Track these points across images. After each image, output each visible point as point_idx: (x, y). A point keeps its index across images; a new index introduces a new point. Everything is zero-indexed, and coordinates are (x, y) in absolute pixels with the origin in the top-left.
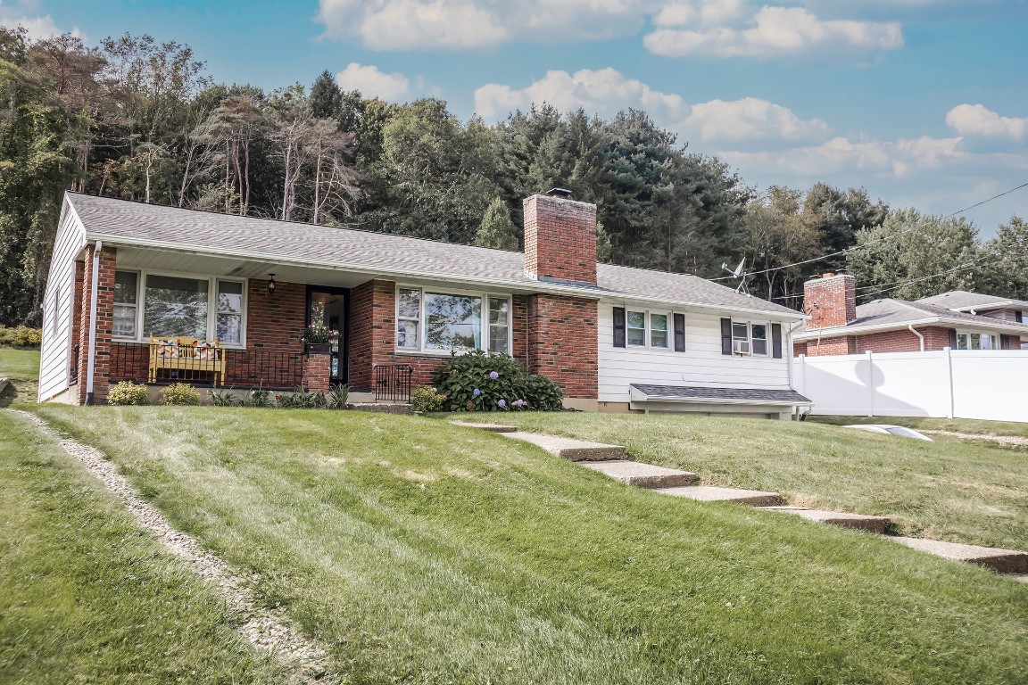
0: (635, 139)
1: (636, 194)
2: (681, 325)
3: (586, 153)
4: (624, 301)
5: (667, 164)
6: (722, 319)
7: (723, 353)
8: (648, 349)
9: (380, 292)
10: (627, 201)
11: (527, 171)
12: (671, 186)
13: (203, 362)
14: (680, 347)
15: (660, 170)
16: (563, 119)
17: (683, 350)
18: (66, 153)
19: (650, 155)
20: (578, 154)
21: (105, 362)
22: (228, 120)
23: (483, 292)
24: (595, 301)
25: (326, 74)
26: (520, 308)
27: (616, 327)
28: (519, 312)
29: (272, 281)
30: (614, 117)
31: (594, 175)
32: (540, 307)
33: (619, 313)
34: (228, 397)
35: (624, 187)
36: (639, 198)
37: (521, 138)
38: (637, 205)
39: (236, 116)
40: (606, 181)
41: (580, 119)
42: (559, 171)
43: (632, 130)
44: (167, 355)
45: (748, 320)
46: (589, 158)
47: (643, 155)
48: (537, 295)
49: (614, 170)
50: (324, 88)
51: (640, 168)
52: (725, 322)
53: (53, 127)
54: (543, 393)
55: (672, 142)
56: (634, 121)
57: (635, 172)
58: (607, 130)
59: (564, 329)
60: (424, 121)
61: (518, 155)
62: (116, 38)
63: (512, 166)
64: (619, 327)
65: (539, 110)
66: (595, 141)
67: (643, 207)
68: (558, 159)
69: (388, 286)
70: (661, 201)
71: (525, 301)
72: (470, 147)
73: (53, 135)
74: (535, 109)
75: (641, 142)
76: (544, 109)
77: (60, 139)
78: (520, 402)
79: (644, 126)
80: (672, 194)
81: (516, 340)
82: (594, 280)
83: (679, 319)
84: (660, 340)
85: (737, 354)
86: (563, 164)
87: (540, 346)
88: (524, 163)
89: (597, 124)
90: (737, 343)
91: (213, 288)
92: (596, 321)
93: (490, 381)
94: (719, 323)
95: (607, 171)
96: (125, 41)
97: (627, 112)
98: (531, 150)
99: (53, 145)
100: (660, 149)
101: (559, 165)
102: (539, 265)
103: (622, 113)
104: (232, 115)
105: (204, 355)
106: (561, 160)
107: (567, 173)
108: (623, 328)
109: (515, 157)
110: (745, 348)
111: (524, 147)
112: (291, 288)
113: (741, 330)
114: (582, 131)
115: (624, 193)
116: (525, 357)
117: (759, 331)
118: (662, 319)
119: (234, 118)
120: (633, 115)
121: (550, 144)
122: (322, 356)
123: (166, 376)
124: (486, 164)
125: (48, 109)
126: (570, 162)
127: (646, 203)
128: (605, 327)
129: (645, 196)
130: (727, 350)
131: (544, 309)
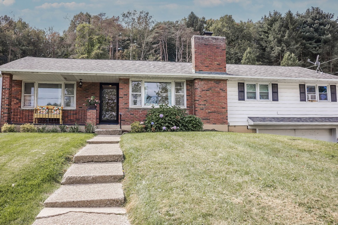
0: (314, 19)
1: (314, 41)
2: (276, 89)
3: (291, 27)
4: (243, 79)
5: (327, 27)
6: (300, 85)
7: (301, 100)
8: (258, 101)
9: (122, 83)
10: (310, 44)
11: (268, 37)
12: (330, 35)
13: (55, 115)
14: (275, 98)
15: (325, 30)
16: (283, 16)
17: (277, 100)
18: (102, 50)
19: (321, 24)
20: (288, 29)
21: (5, 116)
22: (157, 33)
23: (172, 80)
24: (225, 81)
25: (192, 13)
26: (189, 86)
27: (239, 92)
28: (189, 88)
29: (81, 82)
30: (305, 12)
31: (296, 35)
32: (196, 85)
33: (241, 85)
34: (43, 129)
35: (310, 39)
36: (316, 42)
37: (265, 26)
38: (315, 45)
39: (160, 31)
40: (301, 37)
41: (290, 14)
42: (280, 35)
43: (313, 15)
44: (42, 113)
45: (316, 84)
46: (293, 29)
47: (318, 25)
48: (195, 79)
49: (304, 32)
50: (191, 18)
51: (316, 30)
52: (302, 87)
53: (100, 42)
54: (191, 123)
55: (332, 18)
56: (314, 12)
57: (314, 32)
58: (302, 17)
59: (208, 93)
60: (224, 23)
61: (264, 32)
62: (126, 13)
63: (262, 36)
64: (241, 91)
65: (272, 14)
66: (296, 22)
67: (318, 45)
68: (280, 31)
69: (126, 80)
70: (326, 42)
71: (191, 82)
72: (242, 31)
73: (99, 45)
74: (271, 14)
75: (317, 19)
76: (274, 13)
77: (101, 46)
78: (175, 127)
79: (318, 13)
80: (330, 38)
81: (188, 100)
82: (225, 71)
83: (275, 86)
84: (264, 96)
85: (310, 101)
86: (281, 32)
87: (197, 102)
88: (267, 35)
89: (298, 15)
90: (309, 95)
91: (63, 86)
92: (226, 89)
93: (160, 118)
94: (298, 87)
95: (301, 32)
96: (128, 13)
97: (311, 9)
98: (269, 29)
99: (99, 48)
100: (326, 21)
101: (280, 33)
102: (196, 66)
103: (308, 10)
104: (159, 31)
105: (55, 112)
106: (280, 32)
107: (283, 36)
108: (243, 92)
109: (263, 33)
110: (314, 98)
111: (267, 29)
112: (93, 84)
113: (312, 89)
114: (290, 19)
115: (309, 41)
116: (193, 107)
117: (322, 89)
118: (266, 87)
119: (159, 32)
120: (314, 9)
121: (276, 26)
122: (92, 110)
123: (42, 121)
124: (249, 36)
125: (97, 37)
126: (284, 32)
127: (319, 44)
128: (232, 92)
129: (318, 41)
130: (303, 99)
131: (198, 85)
